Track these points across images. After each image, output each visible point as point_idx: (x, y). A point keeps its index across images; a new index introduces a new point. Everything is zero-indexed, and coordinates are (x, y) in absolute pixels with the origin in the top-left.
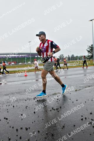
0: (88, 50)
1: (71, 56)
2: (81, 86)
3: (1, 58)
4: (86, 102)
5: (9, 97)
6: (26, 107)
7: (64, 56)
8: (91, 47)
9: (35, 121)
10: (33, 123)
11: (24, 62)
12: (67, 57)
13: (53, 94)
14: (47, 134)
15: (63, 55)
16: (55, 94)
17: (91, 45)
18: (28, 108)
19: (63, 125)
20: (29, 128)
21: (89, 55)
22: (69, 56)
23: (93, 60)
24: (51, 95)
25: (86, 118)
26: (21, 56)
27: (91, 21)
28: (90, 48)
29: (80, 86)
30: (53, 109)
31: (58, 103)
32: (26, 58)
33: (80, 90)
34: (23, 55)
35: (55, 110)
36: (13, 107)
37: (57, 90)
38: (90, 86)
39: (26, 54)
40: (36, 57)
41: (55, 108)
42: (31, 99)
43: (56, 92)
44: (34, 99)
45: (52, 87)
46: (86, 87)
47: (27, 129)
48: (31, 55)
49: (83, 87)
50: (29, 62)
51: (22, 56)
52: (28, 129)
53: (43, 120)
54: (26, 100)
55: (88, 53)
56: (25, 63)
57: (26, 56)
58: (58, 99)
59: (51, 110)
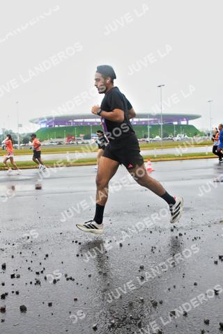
3: (89, 126)
5: (110, 222)
6: (153, 249)
9: (174, 287)
10: (169, 289)
11: (145, 137)
13: (221, 222)
14: (207, 322)
18: (158, 252)
20: (161, 303)
24: (215, 223)
26: (136, 122)
32: (149, 127)
34: (141, 120)
36: (119, 247)
39: (151, 116)
40: (175, 123)
42: (165, 229)
44: (172, 230)
47: (155, 305)
48: (163, 119)
50: (157, 137)
51: (139, 122)
52: (158, 304)
53: (195, 284)
54: (151, 232)
56: (148, 139)
57: (150, 121)
59: (216, 263)
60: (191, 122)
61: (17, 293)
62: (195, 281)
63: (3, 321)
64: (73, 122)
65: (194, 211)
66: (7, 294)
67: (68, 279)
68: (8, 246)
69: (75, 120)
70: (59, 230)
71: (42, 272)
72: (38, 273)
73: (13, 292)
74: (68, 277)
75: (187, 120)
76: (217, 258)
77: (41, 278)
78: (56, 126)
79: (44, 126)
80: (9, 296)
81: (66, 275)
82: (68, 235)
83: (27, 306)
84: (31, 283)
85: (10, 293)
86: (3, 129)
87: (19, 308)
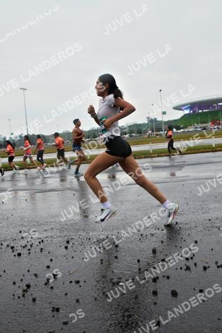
61: (168, 277)
63: (155, 304)
64: (218, 106)
66: (158, 278)
67: (218, 267)
68: (157, 231)
69: (220, 104)
70: (207, 216)
71: (192, 258)
72: (187, 259)
73: (164, 276)
74: (219, 264)
77: (191, 264)
78: (200, 111)
79: (187, 112)
80: (160, 279)
81: (217, 263)
82: (217, 221)
83: (178, 291)
84: (181, 268)
85: (161, 277)
86: (148, 118)
87: (170, 293)
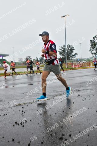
0: (59, 52)
1: (40, 59)
2: (52, 94)
4: (56, 114)
7: (31, 59)
8: (63, 48)
12: (35, 60)
13: (17, 105)
15: (30, 57)
16: (19, 105)
17: (64, 46)
19: (29, 143)
21: (61, 57)
22: (37, 58)
23: (65, 64)
24: (14, 106)
25: (56, 133)
27: (64, 17)
28: (62, 50)
29: (50, 94)
30: (17, 124)
31: (23, 116)
33: (50, 99)
35: (19, 124)
37: (22, 99)
38: (61, 95)
41: (19, 122)
43: (21, 103)
45: (17, 96)
46: (57, 96)
49: (53, 95)
53: (3, 137)
55: (60, 55)
58: (23, 111)
59: (14, 125)
60: (4, 58)
62: (3, 136)
65: (4, 101)
75: (3, 57)
76: (14, 123)
